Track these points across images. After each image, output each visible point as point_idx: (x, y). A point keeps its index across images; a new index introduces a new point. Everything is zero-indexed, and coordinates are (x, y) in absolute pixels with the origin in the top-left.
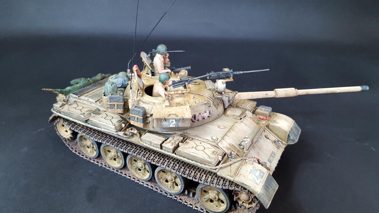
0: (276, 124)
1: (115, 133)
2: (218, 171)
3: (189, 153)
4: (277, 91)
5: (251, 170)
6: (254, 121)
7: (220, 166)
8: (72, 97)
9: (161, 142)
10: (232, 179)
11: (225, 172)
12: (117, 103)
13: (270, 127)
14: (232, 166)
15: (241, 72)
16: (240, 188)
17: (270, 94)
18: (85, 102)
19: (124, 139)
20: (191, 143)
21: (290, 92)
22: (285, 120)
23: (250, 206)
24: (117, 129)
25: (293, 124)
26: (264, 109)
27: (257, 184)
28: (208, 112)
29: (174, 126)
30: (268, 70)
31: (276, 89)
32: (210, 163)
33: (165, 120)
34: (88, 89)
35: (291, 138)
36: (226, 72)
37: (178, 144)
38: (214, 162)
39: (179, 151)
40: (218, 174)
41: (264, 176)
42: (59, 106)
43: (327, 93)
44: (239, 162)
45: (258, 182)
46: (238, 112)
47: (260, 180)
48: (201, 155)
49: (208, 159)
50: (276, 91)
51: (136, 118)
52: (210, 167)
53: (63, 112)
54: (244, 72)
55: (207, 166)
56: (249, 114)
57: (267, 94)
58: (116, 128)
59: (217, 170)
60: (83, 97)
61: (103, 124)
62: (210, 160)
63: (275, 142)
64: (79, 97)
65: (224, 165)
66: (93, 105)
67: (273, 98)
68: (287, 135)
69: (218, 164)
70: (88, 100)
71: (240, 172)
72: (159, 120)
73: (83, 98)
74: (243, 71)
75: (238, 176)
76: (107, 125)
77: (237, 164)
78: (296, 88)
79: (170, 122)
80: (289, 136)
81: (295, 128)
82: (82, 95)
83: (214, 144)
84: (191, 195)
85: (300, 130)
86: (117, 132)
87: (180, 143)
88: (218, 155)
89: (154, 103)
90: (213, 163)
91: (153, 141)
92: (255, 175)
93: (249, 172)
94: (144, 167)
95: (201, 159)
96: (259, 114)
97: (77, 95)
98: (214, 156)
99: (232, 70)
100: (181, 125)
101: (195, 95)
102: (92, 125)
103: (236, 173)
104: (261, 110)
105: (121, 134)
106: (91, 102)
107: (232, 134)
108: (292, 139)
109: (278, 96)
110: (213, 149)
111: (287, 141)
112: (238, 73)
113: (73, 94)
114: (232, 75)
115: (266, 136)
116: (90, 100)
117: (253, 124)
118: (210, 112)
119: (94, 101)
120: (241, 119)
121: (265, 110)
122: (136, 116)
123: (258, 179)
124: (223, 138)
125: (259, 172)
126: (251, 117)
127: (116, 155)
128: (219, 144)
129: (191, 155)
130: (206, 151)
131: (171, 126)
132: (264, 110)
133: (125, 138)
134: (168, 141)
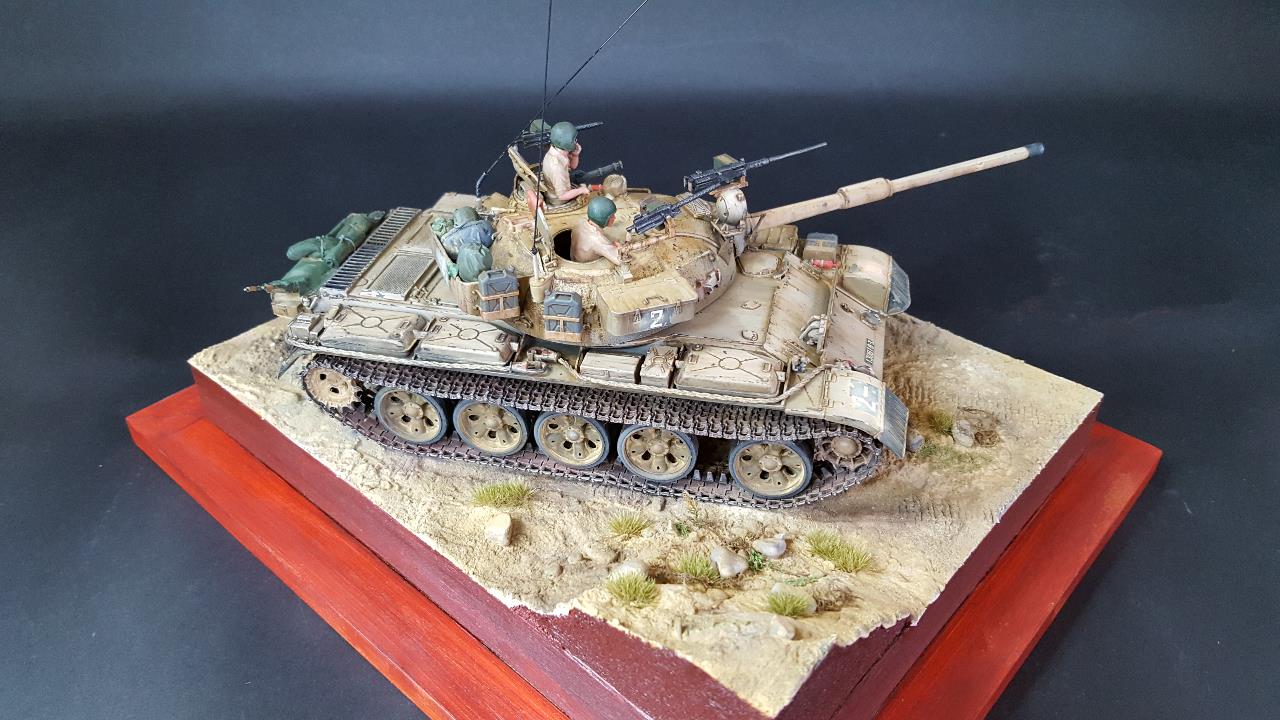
0: (860, 273)
1: (503, 369)
2: (785, 404)
3: (711, 379)
4: (847, 194)
5: (851, 388)
6: (809, 275)
7: (786, 393)
8: (327, 295)
9: (634, 368)
10: (820, 415)
11: (801, 405)
12: (504, 295)
13: (847, 283)
14: (809, 389)
15: (765, 162)
16: (839, 430)
17: (832, 202)
18: (374, 304)
19: (533, 379)
20: (705, 358)
21: (874, 189)
22: (874, 259)
23: (857, 465)
24: (505, 357)
25: (891, 265)
26: (821, 241)
27: (872, 413)
28: (713, 274)
29: (661, 325)
30: (825, 144)
31: (844, 189)
32: (766, 391)
33: (642, 314)
34: (358, 267)
35: (897, 299)
36: (729, 166)
37: (674, 365)
38: (773, 387)
39: (687, 379)
40: (788, 411)
41: (880, 395)
42: (307, 328)
44: (820, 378)
45: (873, 409)
46: (769, 262)
47: (874, 404)
48: (740, 378)
49: (760, 384)
50: (843, 194)
51: (561, 323)
52: (768, 401)
53: (326, 341)
54: (772, 159)
55: (761, 400)
56: (793, 259)
57: (826, 205)
58: (502, 355)
59: (783, 403)
60: (361, 291)
61: (463, 353)
62: (765, 385)
63: (865, 316)
64: (348, 292)
65: (793, 389)
66: (403, 307)
67: (838, 210)
68: (888, 293)
69: (781, 392)
70: (380, 295)
71: (830, 397)
72: (627, 318)
73: (364, 294)
74: (768, 157)
75: (831, 405)
76: (477, 352)
77: (817, 383)
78: (885, 178)
79: (652, 316)
80: (891, 295)
81: (898, 273)
82: (354, 286)
83: (753, 348)
84: (710, 477)
85: (907, 276)
86: (508, 364)
87: (677, 362)
88: (775, 371)
89: (592, 278)
90: (773, 391)
91: (613, 370)
92: (862, 397)
93: (849, 393)
94: (582, 436)
95: (744, 386)
96: (814, 256)
97: (343, 288)
98: (769, 375)
99: (743, 160)
100: (674, 319)
102: (429, 361)
103: (825, 402)
104: (817, 244)
105: (520, 367)
106: (393, 302)
107: (780, 316)
108: (899, 301)
109: (852, 205)
110: (760, 360)
111: (889, 308)
112: (757, 164)
113: (327, 286)
114: (744, 173)
115: (843, 307)
116: (388, 295)
117: (810, 283)
118: (717, 275)
119: (400, 297)
120: (782, 277)
121: (824, 245)
122: (562, 318)
123: (870, 403)
124: (767, 331)
125: (866, 388)
126: (800, 269)
127: (500, 421)
128: (766, 346)
129: (716, 383)
130: (745, 365)
131: (653, 326)
132: (822, 245)
133: (533, 375)
134: (648, 362)
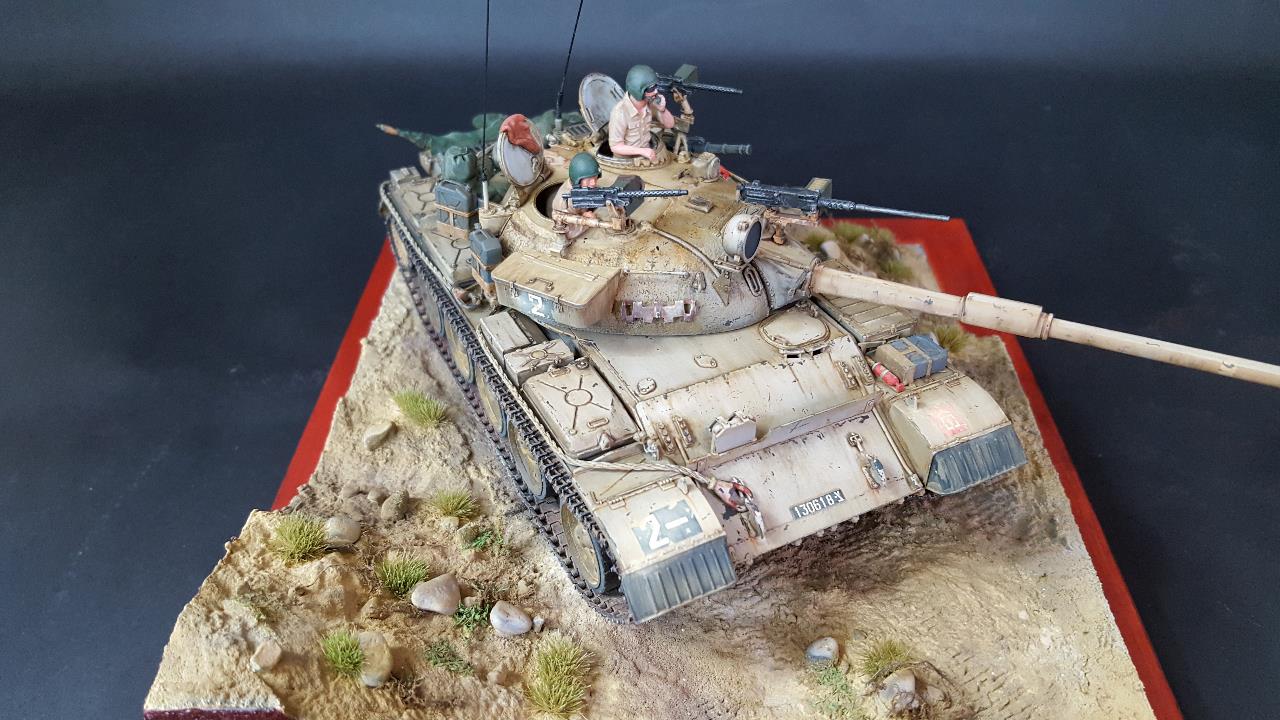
0: (914, 412)
1: (448, 287)
2: (578, 473)
3: (540, 399)
4: (967, 302)
9: (509, 347)
10: (592, 507)
11: (592, 485)
12: (454, 211)
13: (892, 413)
14: (628, 476)
17: (944, 304)
19: (459, 310)
20: (571, 377)
21: (1019, 317)
24: (459, 278)
26: (914, 349)
27: (645, 547)
28: (681, 303)
29: (543, 315)
32: (565, 444)
33: (517, 290)
36: (799, 191)
38: (582, 448)
40: (573, 481)
41: (693, 539)
43: (1173, 362)
44: (656, 476)
45: (654, 544)
46: (806, 333)
47: (665, 541)
48: (558, 414)
49: (564, 433)
52: (564, 458)
56: (845, 349)
57: (930, 302)
58: (455, 275)
59: (578, 469)
61: (437, 256)
62: (567, 437)
63: (869, 464)
65: (605, 465)
71: (631, 499)
72: (504, 287)
75: (615, 507)
76: (442, 261)
77: (645, 477)
79: (531, 299)
83: (629, 400)
86: (452, 285)
90: (573, 449)
91: (495, 339)
92: (663, 524)
95: (554, 425)
98: (588, 430)
101: (667, 240)
103: (618, 499)
108: (943, 477)
109: (970, 321)
110: (607, 413)
111: (929, 479)
114: (814, 207)
115: (850, 436)
118: (687, 307)
120: (790, 356)
121: (911, 355)
123: (661, 537)
124: (668, 394)
125: (684, 520)
129: (541, 407)
130: (583, 410)
131: (535, 312)
132: (908, 353)
134: (528, 350)
